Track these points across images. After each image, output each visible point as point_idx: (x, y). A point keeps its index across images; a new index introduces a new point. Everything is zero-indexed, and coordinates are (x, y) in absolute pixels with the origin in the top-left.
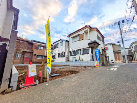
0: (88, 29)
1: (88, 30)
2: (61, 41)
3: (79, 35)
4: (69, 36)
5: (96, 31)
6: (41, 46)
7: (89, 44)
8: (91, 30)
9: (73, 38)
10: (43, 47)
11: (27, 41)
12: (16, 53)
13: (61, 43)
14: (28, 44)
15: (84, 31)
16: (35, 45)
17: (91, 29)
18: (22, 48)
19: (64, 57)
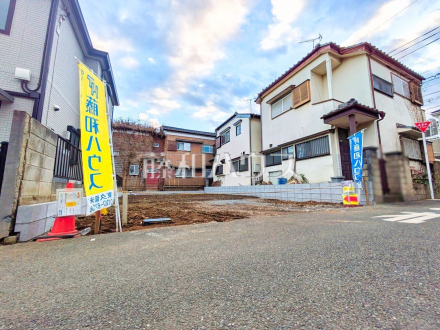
0: (326, 58)
1: (324, 63)
2: (236, 120)
3: (293, 87)
4: (260, 98)
5: (365, 58)
6: (183, 141)
7: (326, 118)
8: (342, 60)
9: (273, 102)
10: (189, 145)
11: (149, 132)
12: (129, 163)
13: (237, 125)
14: (152, 138)
15: (312, 71)
16: (168, 139)
17: (340, 54)
18: (140, 149)
19: (247, 170)
